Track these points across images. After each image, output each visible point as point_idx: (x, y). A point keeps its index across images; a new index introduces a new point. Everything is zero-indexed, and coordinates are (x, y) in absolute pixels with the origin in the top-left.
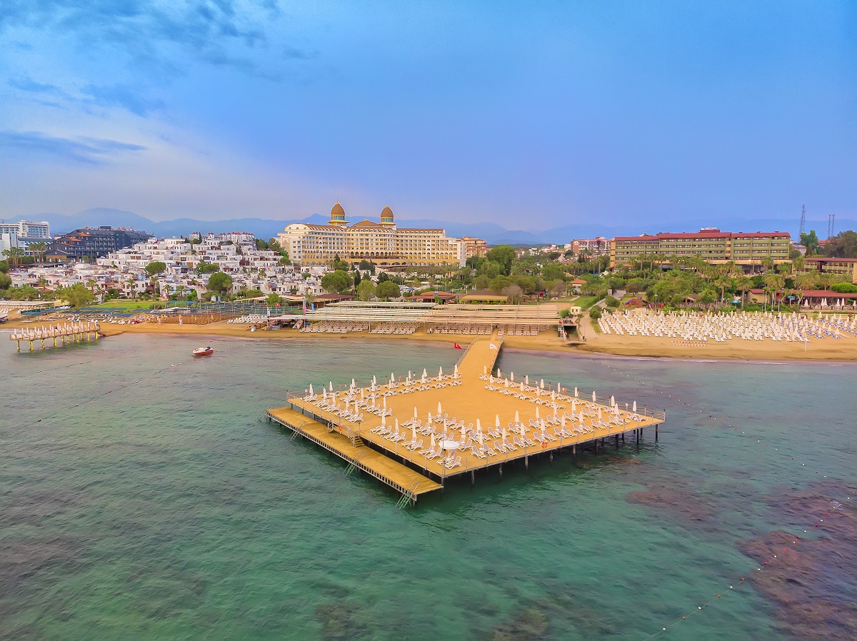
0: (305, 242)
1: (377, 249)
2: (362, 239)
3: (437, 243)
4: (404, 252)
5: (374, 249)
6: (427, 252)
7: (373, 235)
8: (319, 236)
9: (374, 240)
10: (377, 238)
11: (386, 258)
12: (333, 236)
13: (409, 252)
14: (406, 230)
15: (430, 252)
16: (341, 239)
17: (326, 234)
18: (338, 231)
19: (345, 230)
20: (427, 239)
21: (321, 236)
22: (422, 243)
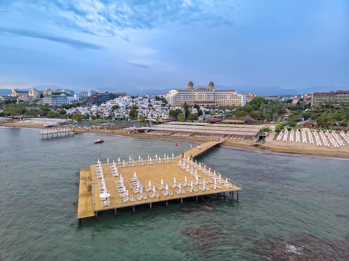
0: (175, 97)
1: (205, 99)
2: (199, 95)
3: (232, 97)
4: (217, 100)
6: (228, 100)
7: (204, 93)
9: (204, 96)
10: (205, 94)
11: (209, 103)
12: (188, 95)
13: (219, 100)
14: (219, 91)
15: (229, 100)
16: (191, 95)
17: (185, 94)
18: (190, 92)
19: (193, 92)
20: (228, 95)
21: (183, 95)
22: (226, 96)
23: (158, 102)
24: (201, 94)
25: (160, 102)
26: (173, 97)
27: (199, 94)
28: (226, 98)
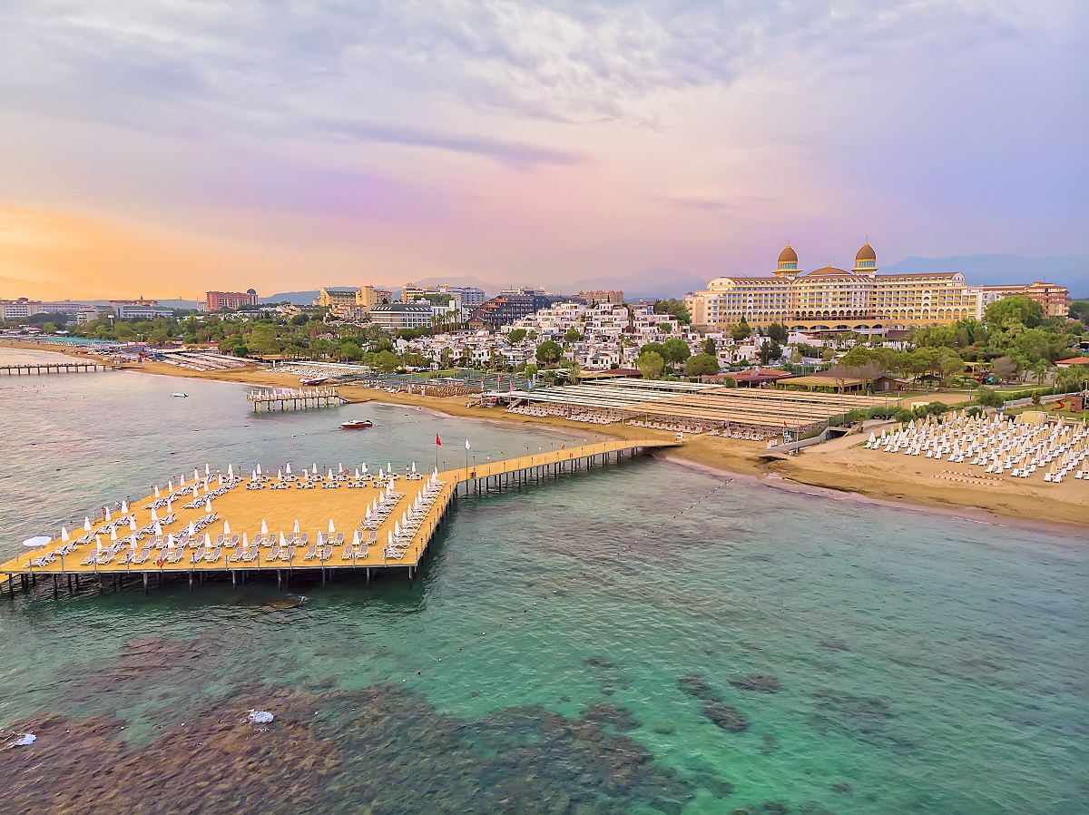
0: (724, 301)
1: (834, 306)
2: (813, 294)
3: (943, 295)
4: (884, 309)
5: (830, 306)
6: (923, 308)
7: (830, 288)
8: (748, 293)
9: (831, 294)
10: (835, 290)
11: (846, 319)
12: (772, 292)
13: (891, 309)
15: (928, 308)
16: (784, 295)
17: (761, 288)
18: (781, 283)
19: (792, 282)
20: (924, 289)
21: (753, 292)
22: (916, 295)
23: (657, 317)
24: (821, 287)
25: (663, 319)
26: (715, 301)
27: (813, 287)
28: (919, 301)
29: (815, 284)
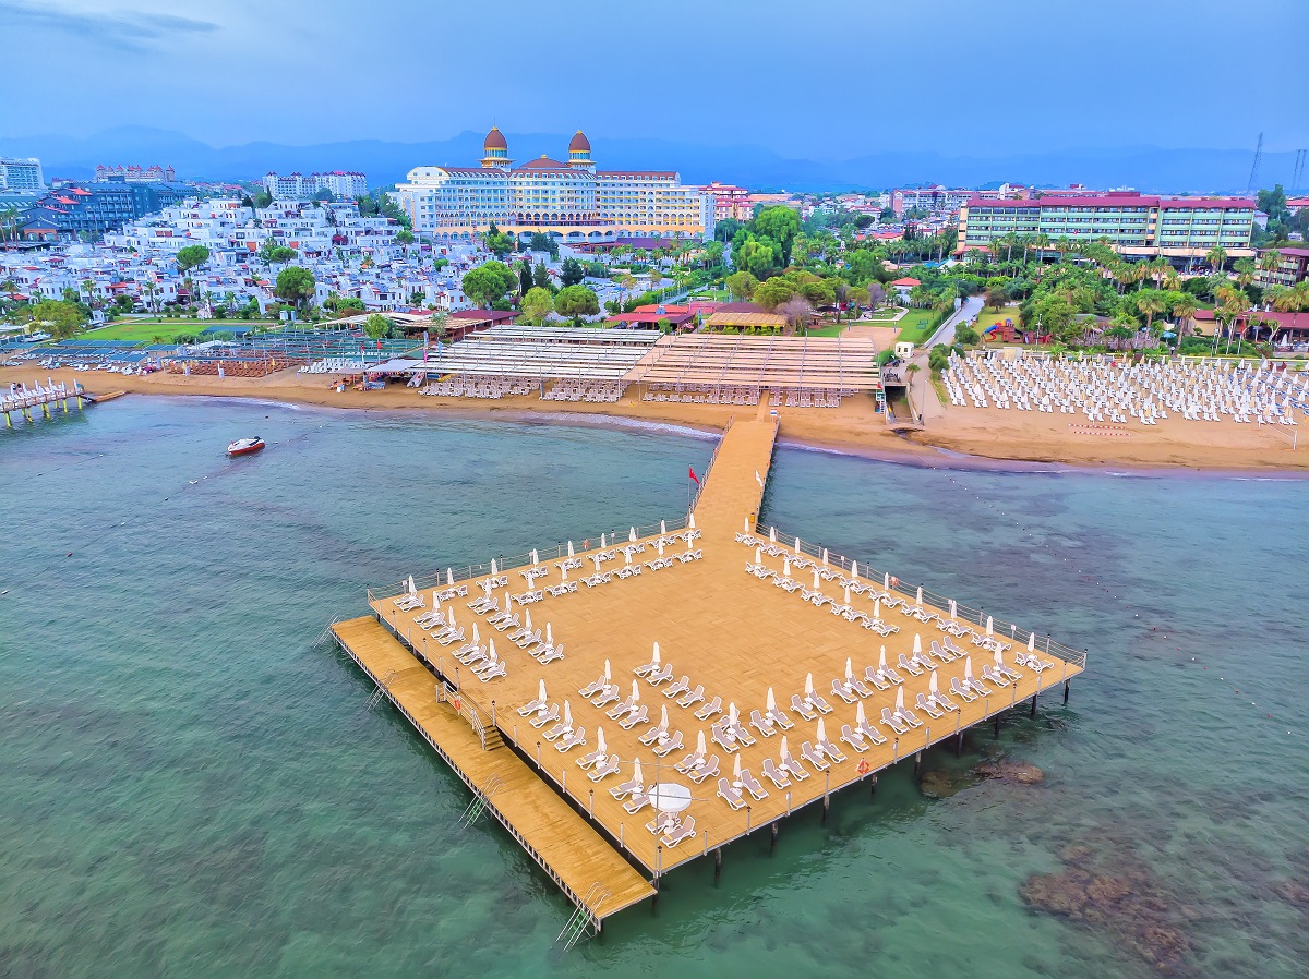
0: (440, 203)
1: (562, 208)
2: (536, 191)
3: (666, 199)
4: (609, 212)
5: (558, 208)
6: (648, 212)
7: (555, 184)
8: (464, 187)
9: (558, 193)
10: (562, 188)
12: (488, 187)
13: (616, 212)
14: (612, 174)
15: (652, 212)
16: (502, 191)
17: (476, 182)
18: (496, 176)
19: (509, 175)
20: (647, 190)
21: (470, 187)
22: (641, 196)
23: (370, 222)
24: (545, 184)
25: (380, 223)
26: (430, 199)
27: (536, 183)
28: (642, 204)
29: (538, 180)
